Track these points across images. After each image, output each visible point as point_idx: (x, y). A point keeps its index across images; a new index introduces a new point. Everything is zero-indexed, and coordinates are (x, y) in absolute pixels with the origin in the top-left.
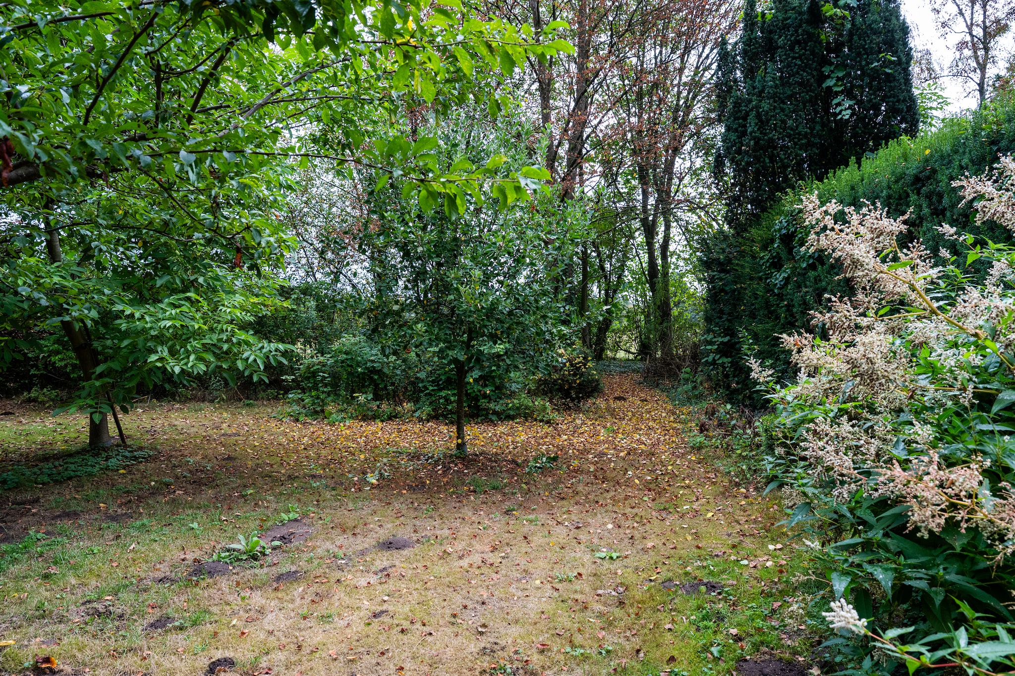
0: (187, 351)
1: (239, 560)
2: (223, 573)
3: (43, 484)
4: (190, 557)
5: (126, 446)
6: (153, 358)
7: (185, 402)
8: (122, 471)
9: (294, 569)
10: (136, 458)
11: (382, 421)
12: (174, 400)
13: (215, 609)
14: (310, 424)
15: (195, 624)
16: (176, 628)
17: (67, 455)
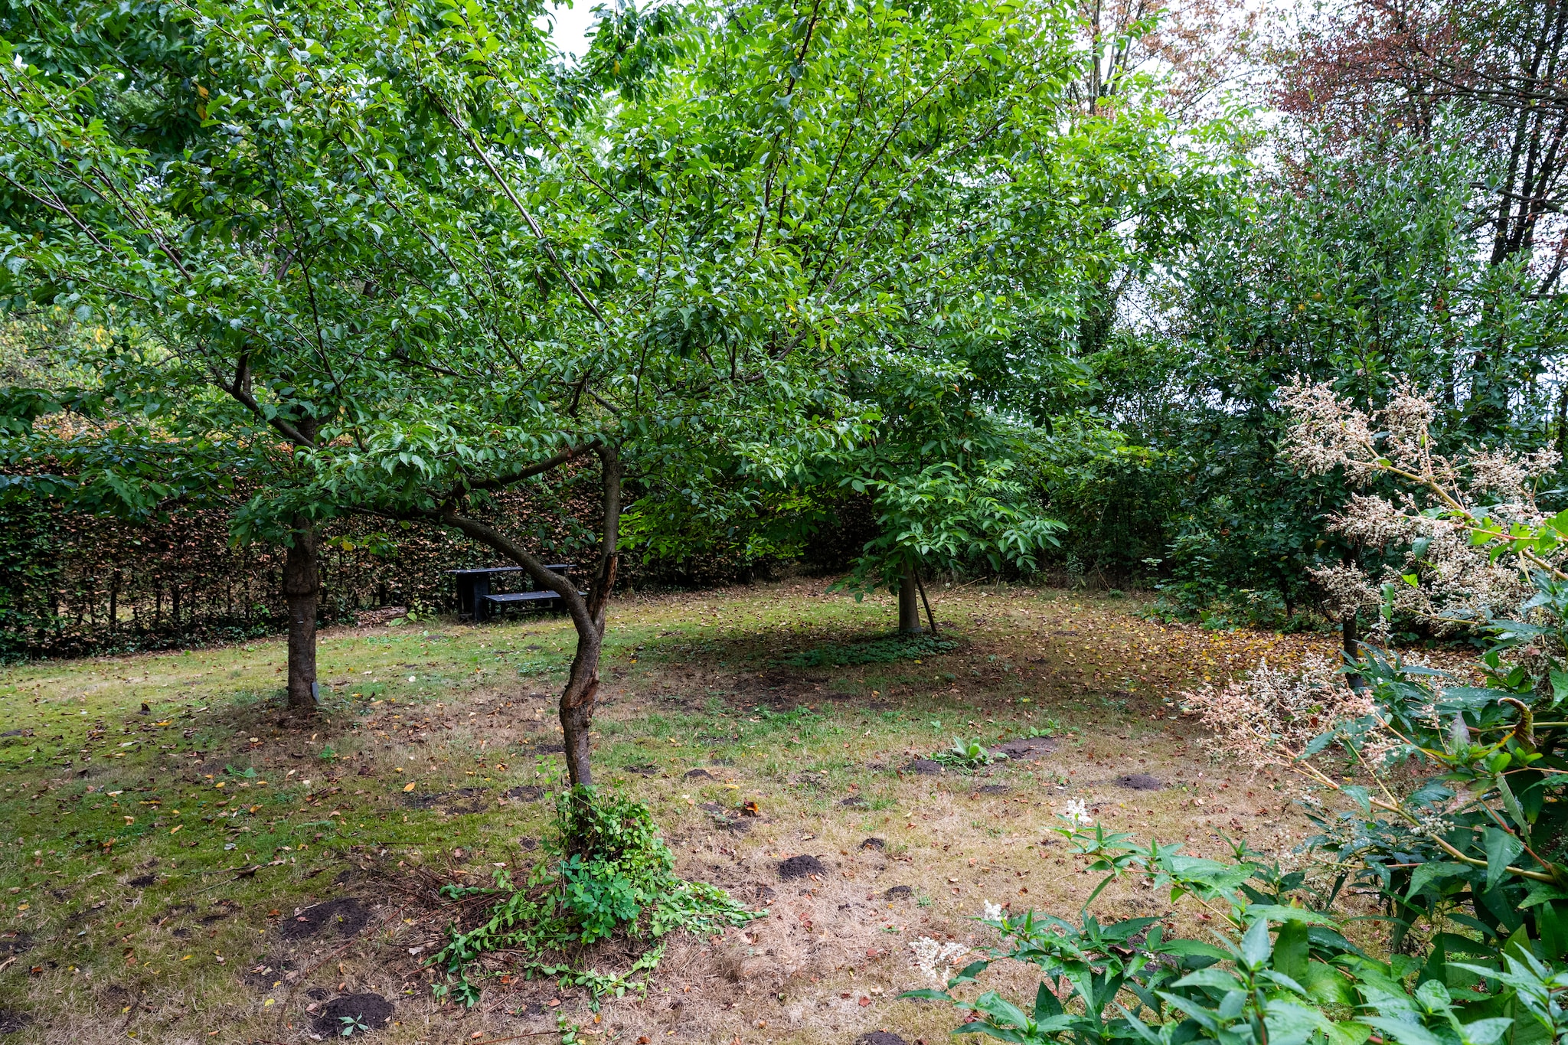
0: (940, 529)
1: (953, 763)
2: (930, 772)
3: (841, 665)
4: (913, 752)
5: (935, 634)
6: (903, 536)
7: (1040, 587)
8: (918, 662)
9: (1003, 783)
10: (937, 649)
11: (1285, 633)
12: (1028, 584)
13: (903, 802)
14: (1179, 628)
15: (876, 808)
16: (860, 809)
17: (879, 638)
